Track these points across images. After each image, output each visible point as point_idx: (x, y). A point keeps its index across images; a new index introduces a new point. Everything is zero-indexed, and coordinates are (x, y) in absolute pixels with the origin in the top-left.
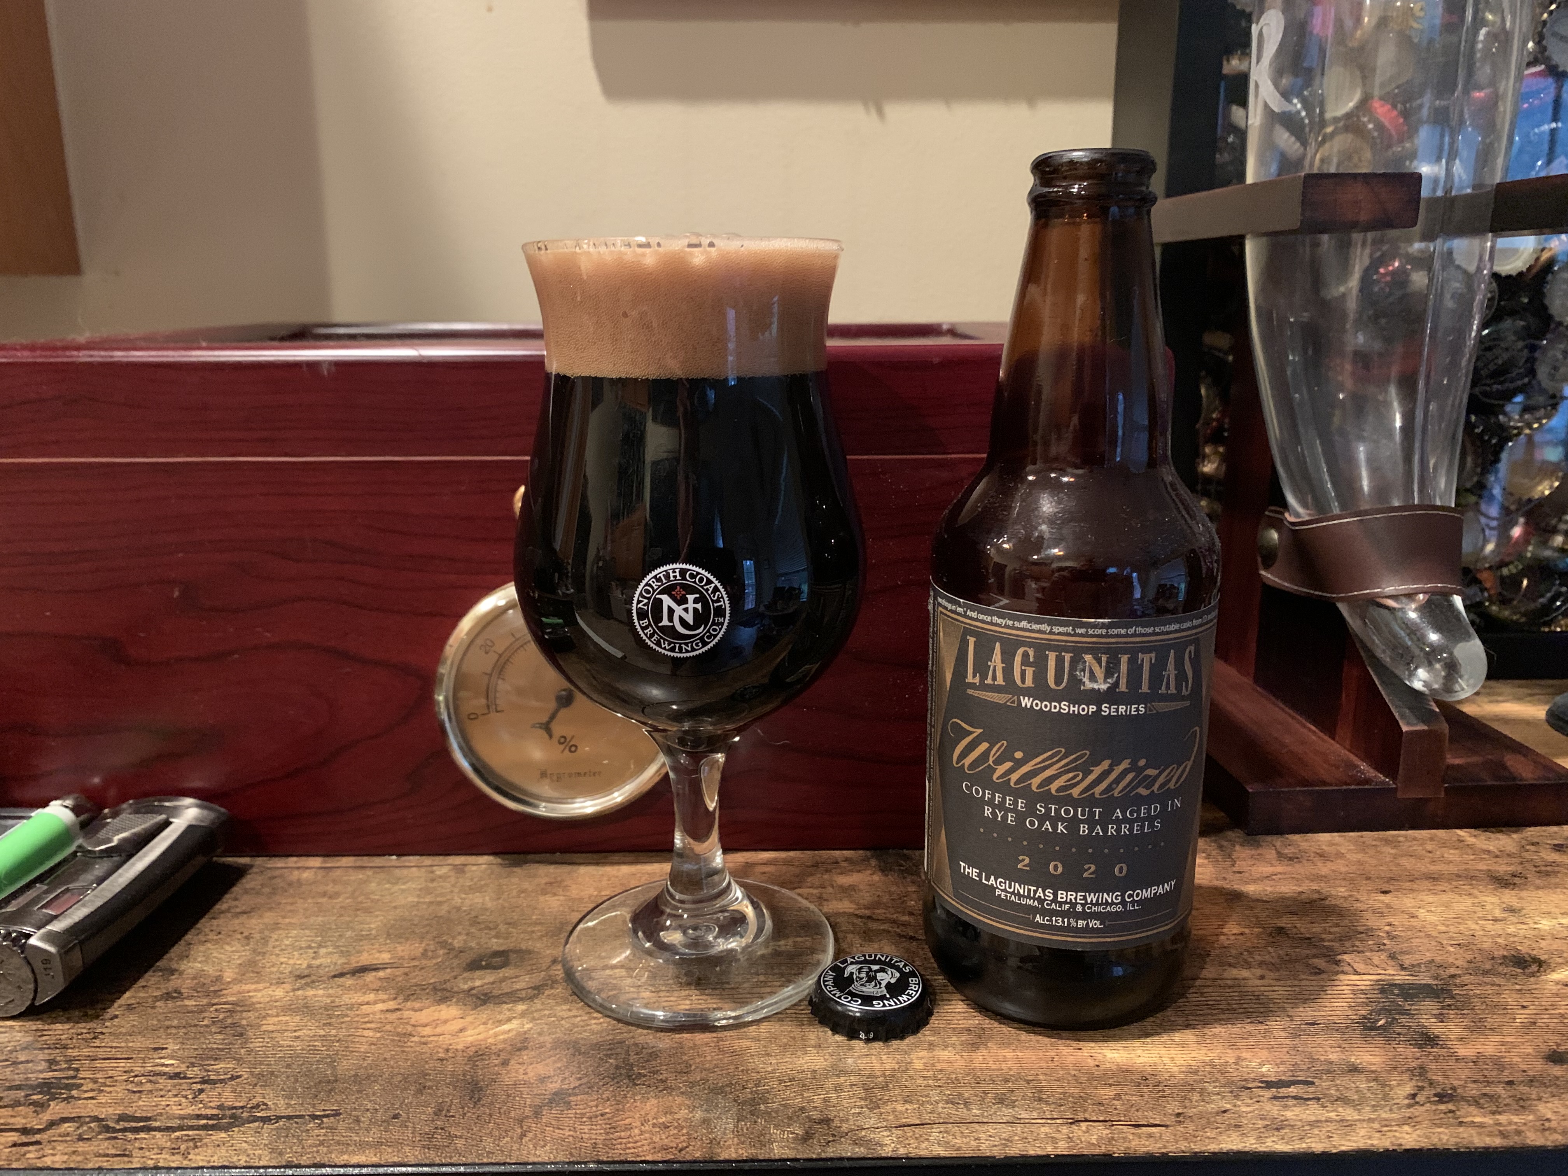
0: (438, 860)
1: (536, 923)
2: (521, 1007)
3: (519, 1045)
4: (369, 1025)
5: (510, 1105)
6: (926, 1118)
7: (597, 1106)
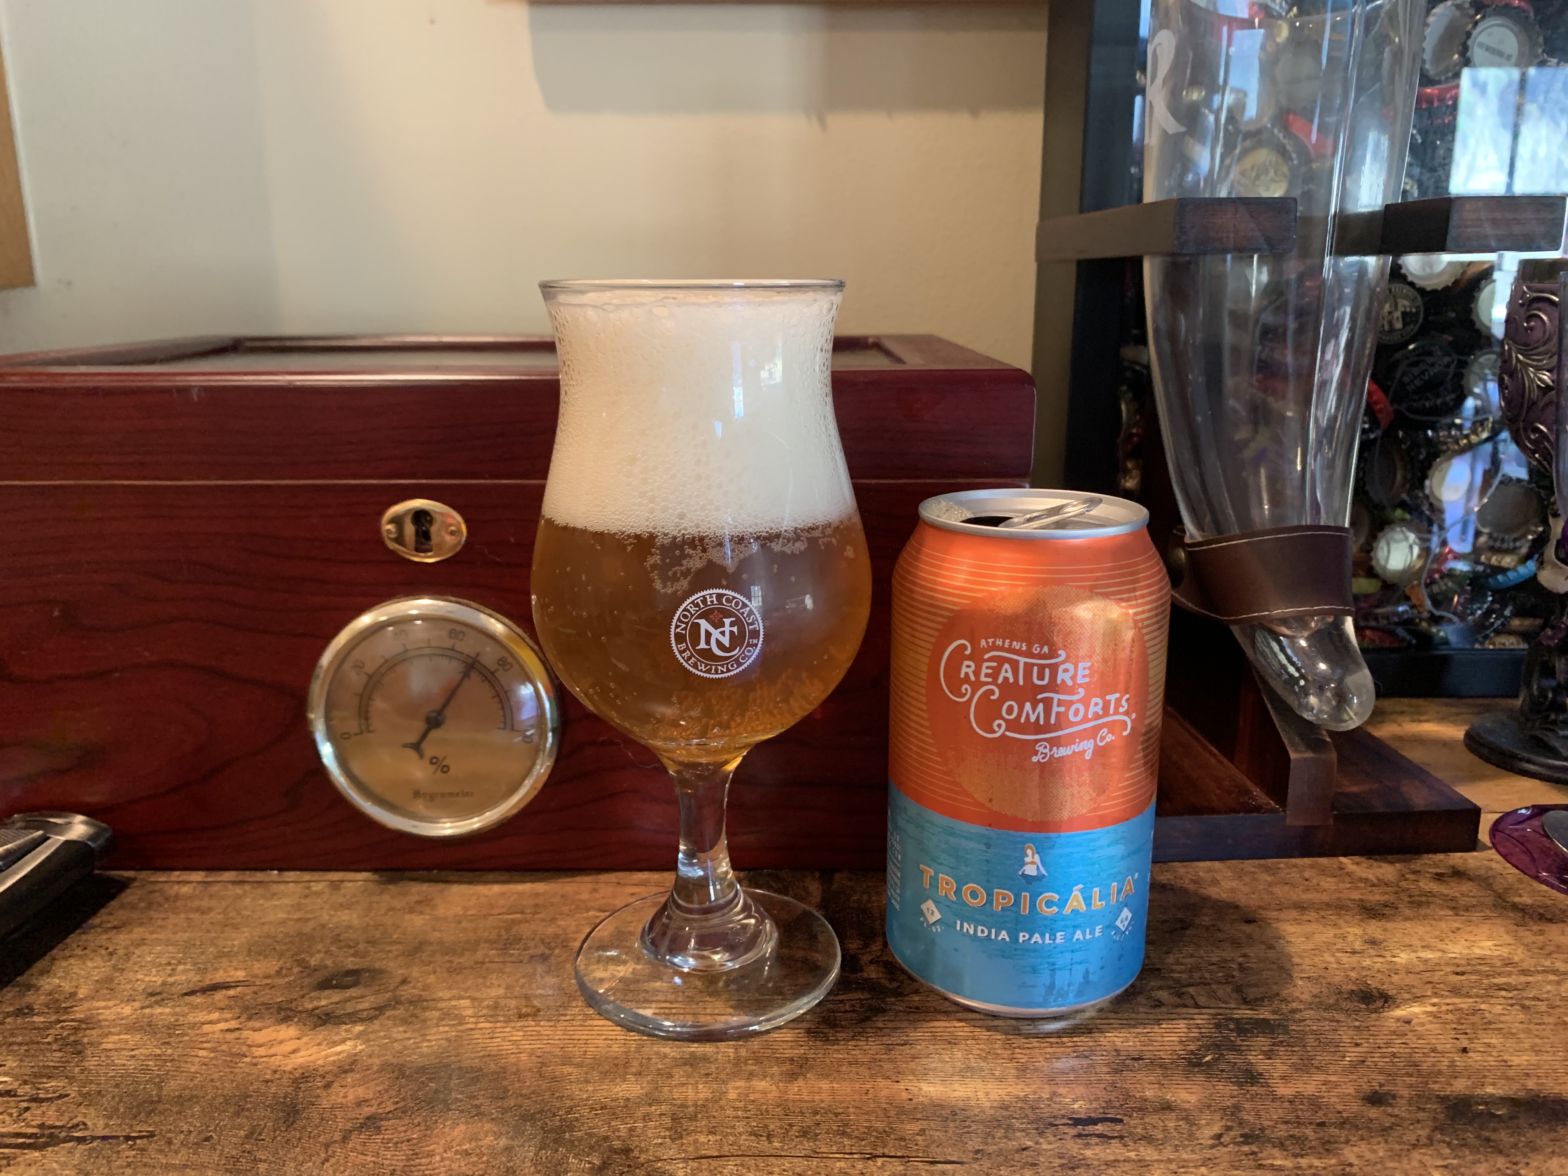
0: (317, 875)
1: (397, 942)
2: (359, 1028)
3: (347, 1067)
4: (205, 1045)
5: (321, 1129)
6: (726, 1149)
7: (405, 1131)
